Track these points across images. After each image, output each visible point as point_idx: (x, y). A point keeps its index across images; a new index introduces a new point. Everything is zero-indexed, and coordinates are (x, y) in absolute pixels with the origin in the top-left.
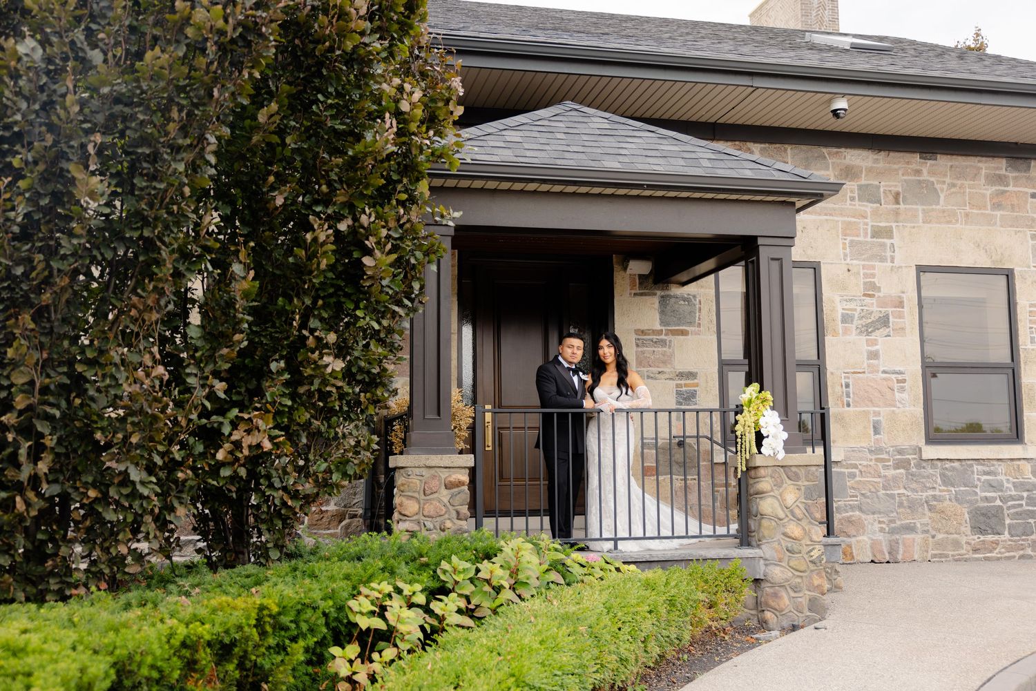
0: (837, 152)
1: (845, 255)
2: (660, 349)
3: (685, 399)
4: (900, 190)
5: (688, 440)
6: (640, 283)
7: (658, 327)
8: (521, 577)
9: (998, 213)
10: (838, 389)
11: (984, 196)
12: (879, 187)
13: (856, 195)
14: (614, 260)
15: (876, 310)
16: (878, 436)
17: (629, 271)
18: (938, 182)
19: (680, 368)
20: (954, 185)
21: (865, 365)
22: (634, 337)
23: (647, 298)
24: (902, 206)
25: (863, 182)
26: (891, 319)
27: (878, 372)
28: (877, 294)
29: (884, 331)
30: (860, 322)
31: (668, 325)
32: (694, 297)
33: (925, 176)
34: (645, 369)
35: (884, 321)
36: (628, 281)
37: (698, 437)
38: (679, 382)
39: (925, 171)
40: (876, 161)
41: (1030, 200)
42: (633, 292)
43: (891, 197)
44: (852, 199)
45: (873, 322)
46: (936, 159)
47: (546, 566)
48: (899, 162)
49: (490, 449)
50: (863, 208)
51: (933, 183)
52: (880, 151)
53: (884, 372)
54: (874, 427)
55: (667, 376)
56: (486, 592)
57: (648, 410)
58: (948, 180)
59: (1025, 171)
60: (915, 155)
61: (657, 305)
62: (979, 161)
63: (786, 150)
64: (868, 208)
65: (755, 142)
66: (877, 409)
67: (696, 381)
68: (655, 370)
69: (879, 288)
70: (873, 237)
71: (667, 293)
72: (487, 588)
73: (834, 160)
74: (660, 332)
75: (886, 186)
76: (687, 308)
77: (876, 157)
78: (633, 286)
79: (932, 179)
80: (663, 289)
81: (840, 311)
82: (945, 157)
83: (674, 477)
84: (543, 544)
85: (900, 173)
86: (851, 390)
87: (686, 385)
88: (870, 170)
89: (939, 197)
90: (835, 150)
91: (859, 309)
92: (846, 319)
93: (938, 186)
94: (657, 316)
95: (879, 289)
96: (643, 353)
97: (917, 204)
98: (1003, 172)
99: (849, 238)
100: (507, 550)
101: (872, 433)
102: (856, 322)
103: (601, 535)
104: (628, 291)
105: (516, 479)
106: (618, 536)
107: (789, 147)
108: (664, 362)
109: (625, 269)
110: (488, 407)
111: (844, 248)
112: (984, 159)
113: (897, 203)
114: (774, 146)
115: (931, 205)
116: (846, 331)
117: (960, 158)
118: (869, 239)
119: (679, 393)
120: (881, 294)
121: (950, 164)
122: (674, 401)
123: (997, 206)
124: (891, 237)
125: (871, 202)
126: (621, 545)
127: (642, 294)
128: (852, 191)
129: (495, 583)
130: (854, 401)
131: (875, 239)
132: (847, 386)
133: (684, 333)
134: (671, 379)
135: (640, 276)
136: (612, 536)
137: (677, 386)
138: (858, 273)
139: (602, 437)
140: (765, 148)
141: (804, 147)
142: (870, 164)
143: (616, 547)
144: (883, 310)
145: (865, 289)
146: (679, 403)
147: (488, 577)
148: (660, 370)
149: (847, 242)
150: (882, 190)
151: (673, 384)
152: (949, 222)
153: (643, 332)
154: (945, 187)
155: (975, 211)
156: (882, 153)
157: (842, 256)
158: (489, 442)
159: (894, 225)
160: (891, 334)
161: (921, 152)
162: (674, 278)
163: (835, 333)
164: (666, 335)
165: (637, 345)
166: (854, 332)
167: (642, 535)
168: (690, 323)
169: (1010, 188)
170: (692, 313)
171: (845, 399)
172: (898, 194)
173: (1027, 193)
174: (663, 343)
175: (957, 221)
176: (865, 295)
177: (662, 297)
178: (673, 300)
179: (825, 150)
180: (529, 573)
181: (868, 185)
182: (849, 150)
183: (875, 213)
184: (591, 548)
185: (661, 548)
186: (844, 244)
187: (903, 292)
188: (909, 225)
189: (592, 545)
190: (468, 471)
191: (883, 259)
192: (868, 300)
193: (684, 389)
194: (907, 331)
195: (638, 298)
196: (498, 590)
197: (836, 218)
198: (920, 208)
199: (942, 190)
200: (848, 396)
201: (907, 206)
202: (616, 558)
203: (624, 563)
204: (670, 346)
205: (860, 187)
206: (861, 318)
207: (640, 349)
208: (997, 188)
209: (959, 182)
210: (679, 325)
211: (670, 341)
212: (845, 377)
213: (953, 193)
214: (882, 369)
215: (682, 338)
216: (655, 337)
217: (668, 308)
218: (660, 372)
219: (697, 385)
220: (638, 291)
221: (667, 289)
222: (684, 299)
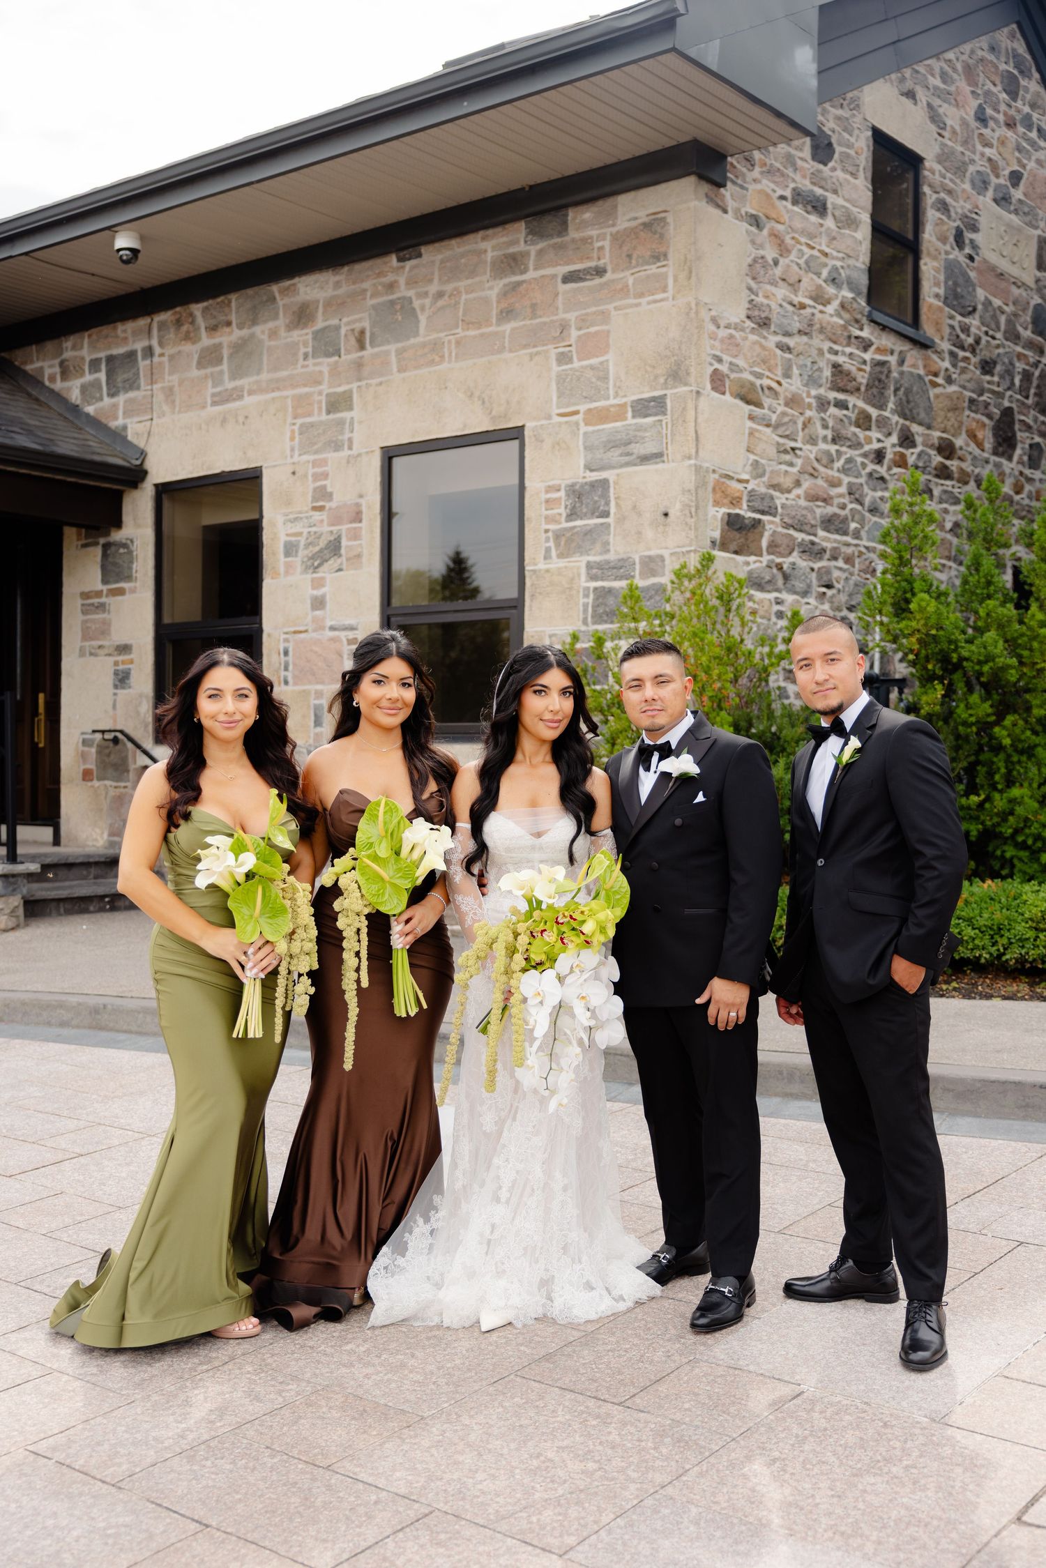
0: (288, 288)
1: (292, 450)
2: (100, 616)
3: (120, 681)
4: (366, 324)
6: (86, 531)
7: (99, 586)
9: (508, 327)
10: (275, 658)
11: (486, 301)
12: (338, 328)
13: (310, 349)
15: (326, 530)
16: (318, 729)
18: (420, 296)
19: (118, 637)
20: (440, 295)
21: (309, 618)
22: (79, 602)
23: (91, 549)
24: (369, 351)
25: (320, 324)
26: (344, 542)
27: (323, 628)
28: (328, 505)
29: (333, 563)
30: (306, 552)
31: (108, 582)
32: (132, 541)
33: (403, 291)
34: (87, 644)
35: (334, 547)
38: (117, 658)
39: (402, 281)
40: (337, 285)
41: (563, 288)
42: (80, 543)
43: (353, 341)
44: (306, 356)
45: (321, 551)
46: (420, 255)
48: (368, 276)
50: (317, 368)
51: (410, 300)
52: (342, 265)
53: (332, 628)
54: (316, 715)
55: (106, 651)
58: (433, 288)
59: (560, 234)
60: (386, 259)
61: (99, 558)
62: (483, 239)
63: (230, 302)
64: (324, 365)
65: (197, 301)
66: (319, 687)
67: (132, 656)
68: (96, 643)
69: (331, 495)
70: (328, 412)
71: (108, 539)
73: (287, 300)
74: (99, 594)
75: (348, 323)
76: (126, 558)
77: (337, 278)
78: (79, 536)
79: (411, 293)
80: (105, 535)
81: (283, 538)
82: (431, 248)
83: (109, 783)
85: (369, 294)
86: (290, 658)
87: (123, 662)
88: (328, 304)
89: (418, 322)
90: (288, 283)
91: (306, 531)
92: (290, 549)
93: (417, 304)
94: (99, 572)
95: (329, 496)
96: (86, 622)
97: (389, 342)
98: (522, 247)
99: (299, 421)
101: (312, 724)
102: (302, 553)
104: (75, 543)
107: (233, 297)
108: (103, 633)
111: (292, 439)
112: (490, 232)
113: (362, 347)
114: (219, 300)
115: (408, 338)
116: (289, 568)
117: (454, 242)
118: (324, 417)
119: (116, 673)
120: (333, 504)
121: (440, 257)
122: (111, 683)
123: (507, 314)
124: (350, 408)
125: (328, 355)
127: (86, 545)
128: (305, 344)
130: (295, 677)
131: (331, 416)
132: (286, 653)
133: (121, 592)
134: (110, 655)
137: (116, 663)
138: (306, 476)
140: (207, 308)
141: (250, 292)
142: (329, 292)
144: (334, 529)
145: (315, 499)
146: (116, 687)
148: (100, 643)
149: (296, 428)
150: (343, 331)
151: (112, 659)
152: (432, 363)
153: (87, 595)
154: (427, 301)
155: (472, 333)
156: (346, 268)
157: (288, 452)
159: (354, 386)
160: (344, 567)
161: (398, 250)
163: (276, 575)
164: (107, 596)
165: (84, 612)
166: (299, 568)
168: (129, 578)
169: (531, 274)
170: (130, 563)
171: (283, 673)
172: (362, 332)
173: (554, 276)
174: (102, 607)
175: (442, 357)
176: (315, 509)
177: (103, 546)
178: (113, 549)
179: (275, 288)
181: (325, 328)
182: (304, 278)
183: (334, 372)
186: (293, 432)
187: (361, 496)
188: (374, 382)
191: (338, 447)
192: (317, 515)
193: (121, 668)
194: (364, 560)
195: (84, 551)
197: (285, 393)
198: (392, 348)
199: (423, 308)
200: (286, 669)
201: (376, 350)
204: (109, 612)
205: (317, 335)
206: (307, 546)
207: (84, 618)
208: (506, 281)
209: (449, 288)
210: (117, 582)
211: (109, 605)
212: (286, 640)
213: (442, 308)
214: (329, 623)
215: (120, 598)
216: (96, 601)
217: (110, 559)
218: (100, 647)
219: (131, 662)
220: (84, 542)
221: (107, 534)
222: (125, 546)
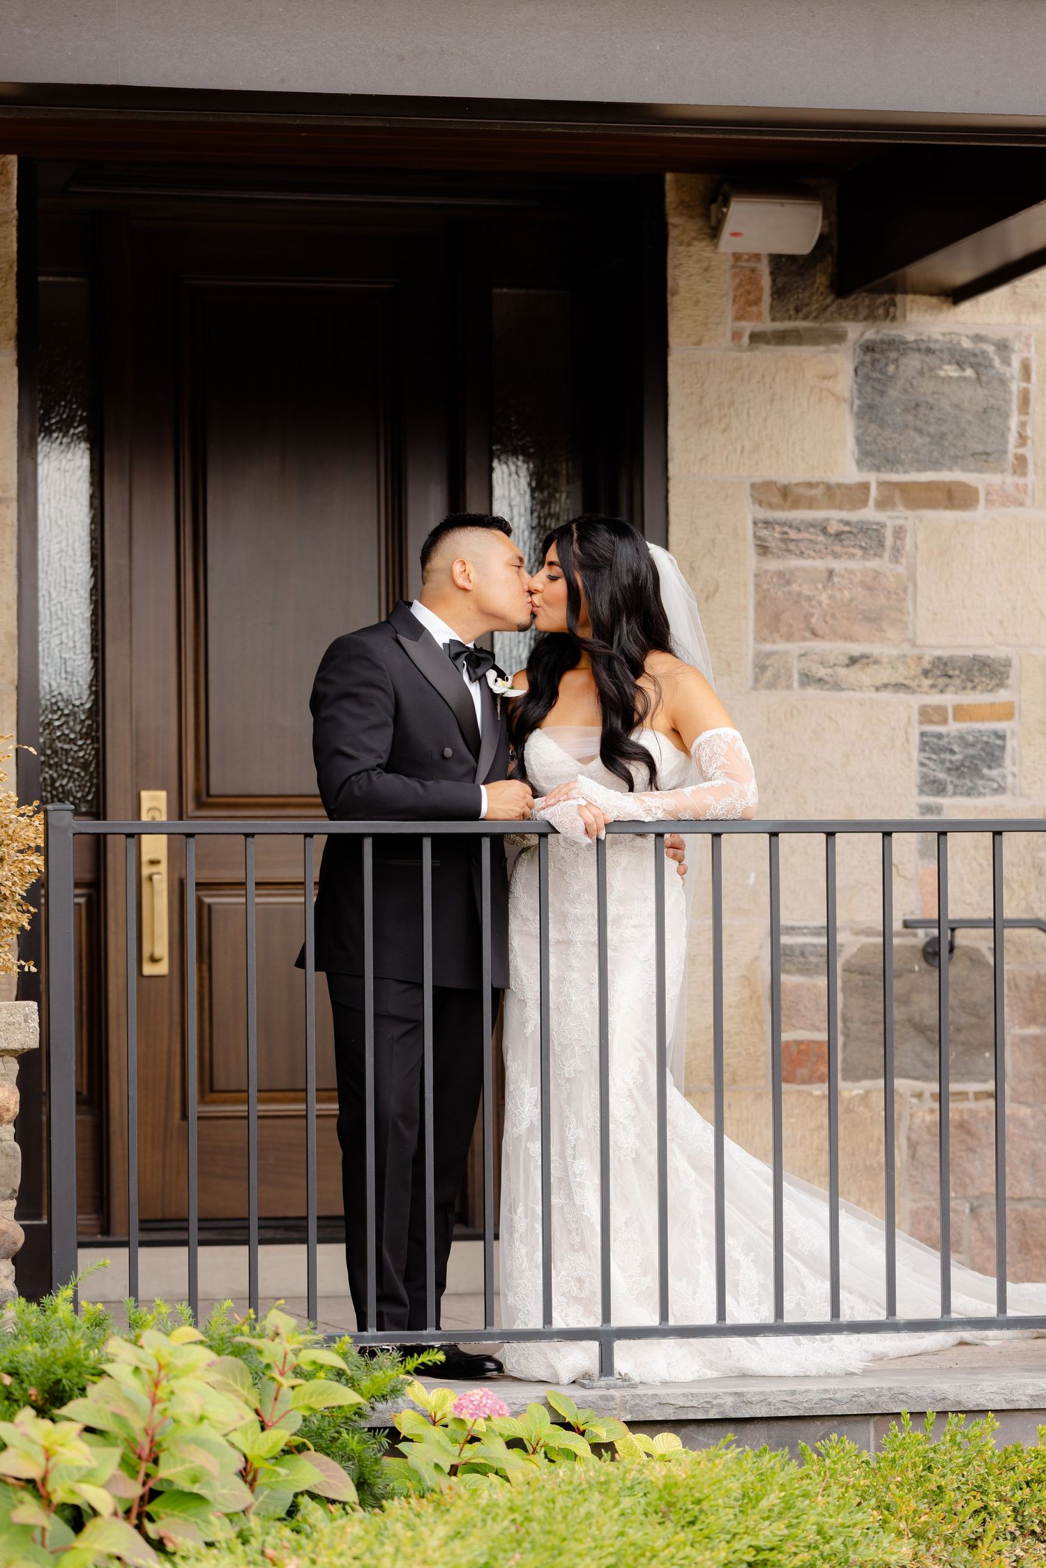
2: (854, 565)
3: (955, 769)
5: (963, 938)
6: (779, 293)
7: (848, 471)
8: (168, 1471)
14: (671, 197)
17: (727, 243)
19: (939, 639)
22: (749, 512)
23: (805, 352)
31: (889, 461)
32: (1003, 347)
34: (794, 648)
36: (726, 281)
37: (996, 923)
38: (935, 699)
42: (748, 326)
47: (280, 1436)
49: (162, 968)
55: (884, 676)
56: (26, 1529)
57: (743, 825)
61: (845, 383)
67: (1003, 695)
68: (836, 647)
71: (888, 330)
72: (29, 1511)
74: (855, 494)
76: (972, 396)
78: (746, 301)
80: (871, 317)
83: (900, 1084)
84: (273, 1351)
87: (961, 712)
94: (846, 428)
96: (785, 578)
100: (120, 1370)
103: (548, 1317)
104: (729, 325)
105: (269, 1093)
106: (617, 1322)
108: (873, 619)
109: (714, 232)
110: (155, 803)
119: (931, 746)
122: (912, 775)
126: (626, 1357)
127: (782, 338)
129: (60, 1495)
133: (956, 498)
134: (899, 687)
135: (780, 263)
136: (594, 1322)
137: (927, 714)
139: (553, 935)
143: (606, 1365)
146: (933, 786)
147: (34, 1472)
148: (856, 649)
151: (907, 706)
153: (787, 495)
158: (159, 940)
162: (920, 270)
164: (882, 505)
165: (763, 549)
167: (711, 1319)
168: (986, 458)
170: (991, 415)
174: (869, 539)
177: (869, 348)
178: (913, 362)
180: (200, 1459)
184: (510, 1366)
185: (788, 1368)
189: (513, 1356)
190: (14, 1066)
193: (953, 727)
195: (769, 355)
196: (77, 1518)
202: (601, 1409)
203: (633, 1425)
204: (897, 553)
207: (773, 565)
210: (935, 465)
211: (899, 532)
215: (948, 516)
216: (835, 516)
217: (893, 393)
218: (853, 661)
219: (1007, 712)
220: (768, 325)
221: (889, 315)
222: (960, 358)
